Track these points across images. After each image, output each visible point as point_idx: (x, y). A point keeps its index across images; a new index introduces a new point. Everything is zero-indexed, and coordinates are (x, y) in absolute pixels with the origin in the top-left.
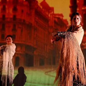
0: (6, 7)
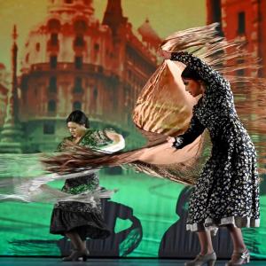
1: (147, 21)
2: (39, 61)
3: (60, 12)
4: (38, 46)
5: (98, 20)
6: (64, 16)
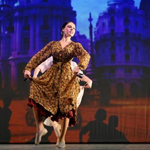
4: (104, 24)
5: (137, 7)
6: (117, 7)
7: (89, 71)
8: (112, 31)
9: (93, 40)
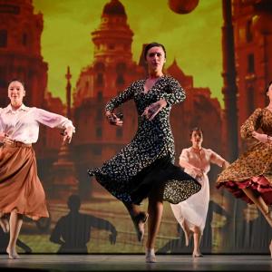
0: (105, 77)
1: (175, 63)
2: (88, 96)
3: (105, 56)
4: (87, 84)
5: (135, 63)
6: (108, 60)
7: (63, 151)
8: (100, 94)
9: (72, 106)
